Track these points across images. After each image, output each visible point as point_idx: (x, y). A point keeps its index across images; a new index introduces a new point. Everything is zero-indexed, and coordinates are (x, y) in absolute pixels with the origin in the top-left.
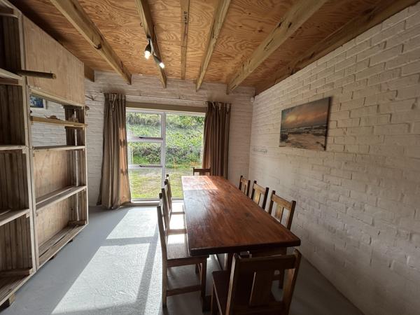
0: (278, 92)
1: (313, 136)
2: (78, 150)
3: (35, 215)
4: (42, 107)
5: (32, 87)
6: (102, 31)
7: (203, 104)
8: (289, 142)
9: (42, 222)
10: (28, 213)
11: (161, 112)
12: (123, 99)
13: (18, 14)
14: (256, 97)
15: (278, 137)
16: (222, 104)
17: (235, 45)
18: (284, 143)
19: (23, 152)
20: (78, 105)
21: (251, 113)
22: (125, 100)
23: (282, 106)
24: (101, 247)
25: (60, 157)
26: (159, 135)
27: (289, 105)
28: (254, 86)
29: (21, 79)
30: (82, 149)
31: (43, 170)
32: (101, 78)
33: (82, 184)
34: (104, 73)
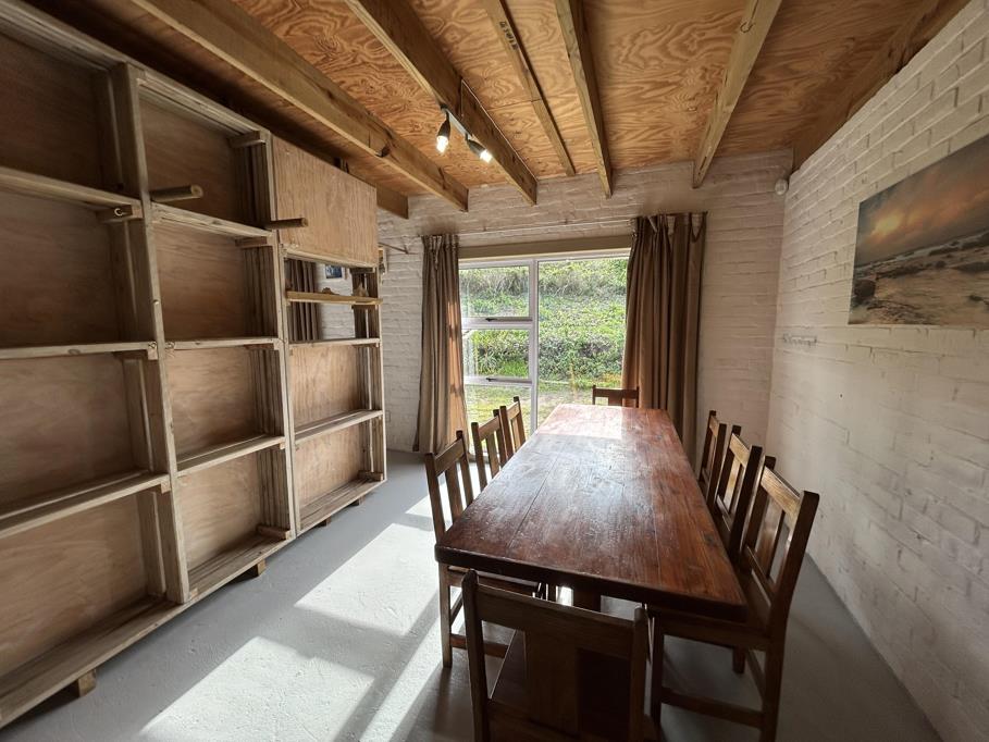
0: (854, 143)
1: (958, 276)
2: (369, 345)
3: (293, 448)
4: (341, 276)
5: (286, 245)
6: (388, 122)
7: (624, 226)
8: (878, 305)
9: (316, 463)
10: (284, 442)
11: (528, 258)
12: (454, 242)
13: (266, 136)
14: (795, 178)
15: (847, 291)
16: (678, 217)
17: (664, 48)
18: (863, 311)
19: (275, 348)
20: (365, 265)
21: (779, 229)
22: (457, 244)
23: (863, 187)
24: (393, 525)
25: (344, 358)
26: (525, 313)
27: (885, 178)
28: (786, 144)
29: (270, 235)
30: (374, 345)
31: (317, 379)
32: (417, 210)
33: (377, 408)
34: (422, 199)
